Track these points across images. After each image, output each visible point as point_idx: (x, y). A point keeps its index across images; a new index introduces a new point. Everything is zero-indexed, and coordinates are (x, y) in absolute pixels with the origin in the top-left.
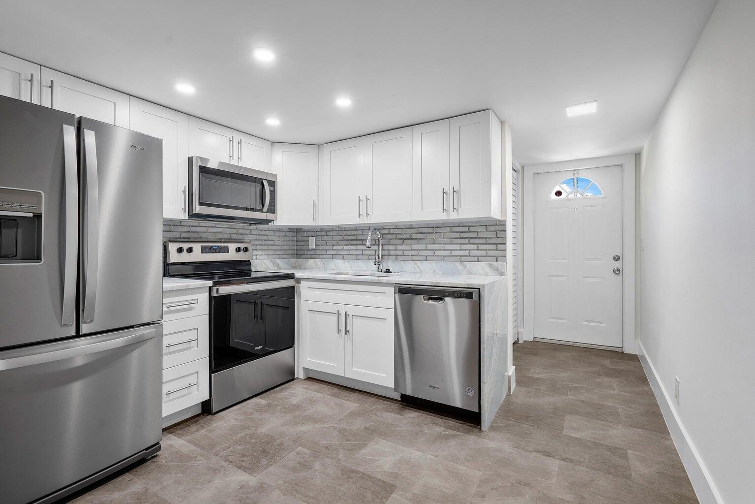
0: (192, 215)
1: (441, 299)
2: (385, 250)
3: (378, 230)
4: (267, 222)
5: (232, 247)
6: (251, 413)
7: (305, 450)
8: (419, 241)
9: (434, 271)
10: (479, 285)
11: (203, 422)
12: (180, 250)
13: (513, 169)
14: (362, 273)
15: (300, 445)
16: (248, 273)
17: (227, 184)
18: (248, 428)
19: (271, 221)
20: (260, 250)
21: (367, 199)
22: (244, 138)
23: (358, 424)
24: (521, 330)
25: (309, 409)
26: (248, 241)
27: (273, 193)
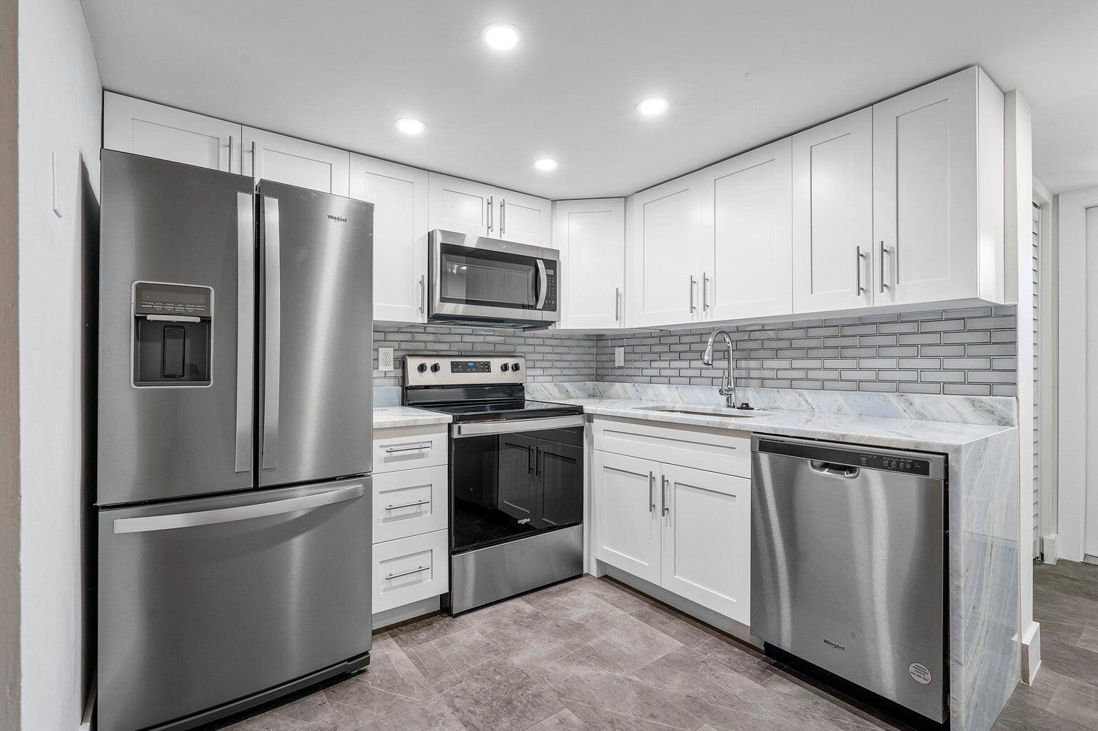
0: (435, 318)
1: (851, 470)
2: (741, 369)
3: (727, 333)
4: (545, 324)
5: (496, 363)
6: (507, 625)
7: (574, 719)
8: (807, 353)
9: (839, 410)
10: (945, 446)
11: (438, 626)
12: (422, 368)
13: (1035, 205)
14: (699, 408)
15: (568, 705)
16: (520, 403)
17: (498, 271)
18: (496, 652)
19: (550, 323)
20: (540, 368)
21: (705, 279)
22: (510, 198)
23: (675, 685)
24: (1050, 537)
25: (596, 636)
26: (521, 354)
27: (553, 280)
